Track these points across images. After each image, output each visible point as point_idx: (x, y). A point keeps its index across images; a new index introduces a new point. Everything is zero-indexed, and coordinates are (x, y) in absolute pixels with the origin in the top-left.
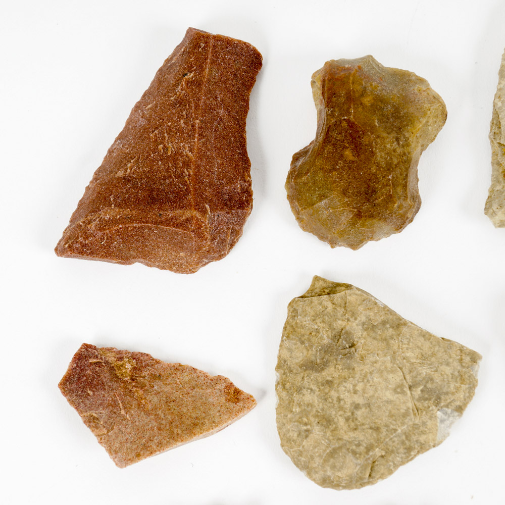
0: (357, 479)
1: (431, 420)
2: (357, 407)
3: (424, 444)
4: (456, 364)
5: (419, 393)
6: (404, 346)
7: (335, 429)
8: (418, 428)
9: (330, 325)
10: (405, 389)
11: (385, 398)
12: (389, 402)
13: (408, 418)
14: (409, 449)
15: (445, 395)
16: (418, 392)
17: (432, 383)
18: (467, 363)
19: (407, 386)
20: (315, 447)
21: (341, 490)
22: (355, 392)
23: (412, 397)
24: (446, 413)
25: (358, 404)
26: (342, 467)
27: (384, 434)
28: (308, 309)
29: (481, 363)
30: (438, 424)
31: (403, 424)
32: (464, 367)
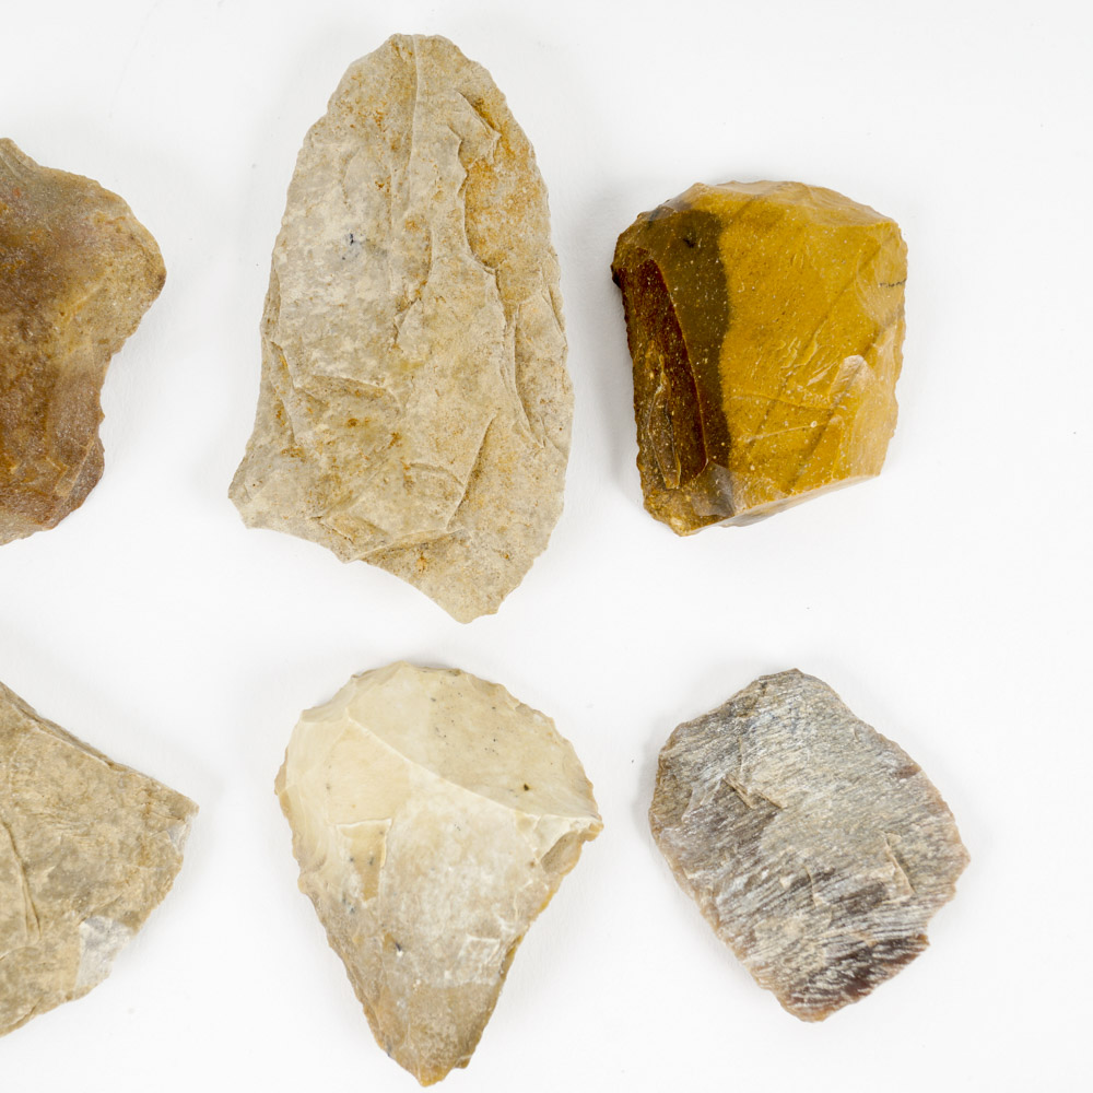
1: (66, 940)
3: (46, 993)
4: (134, 822)
5: (46, 880)
6: (19, 777)
8: (36, 958)
10: (13, 871)
13: (15, 934)
14: (13, 1003)
15: (100, 887)
16: (41, 878)
17: (76, 860)
18: (159, 820)
19: (18, 865)
23: (29, 889)
24: (101, 928)
29: (195, 820)
30: (82, 951)
31: (3, 946)
32: (152, 828)
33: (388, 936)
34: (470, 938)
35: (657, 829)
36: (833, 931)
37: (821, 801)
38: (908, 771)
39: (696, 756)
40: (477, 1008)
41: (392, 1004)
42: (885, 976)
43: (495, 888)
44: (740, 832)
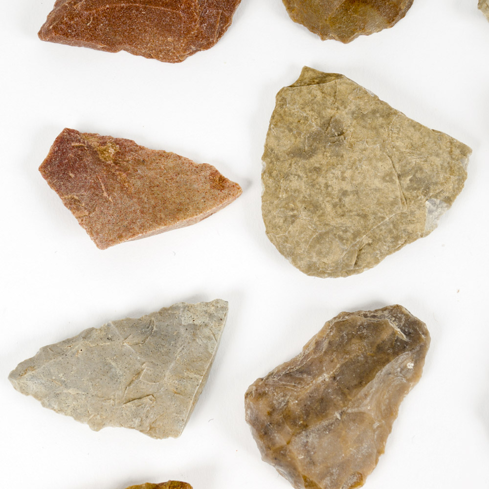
0: (343, 266)
1: (419, 209)
2: (345, 193)
3: (411, 234)
4: (446, 155)
5: (408, 182)
6: (394, 135)
7: (323, 215)
8: (406, 217)
9: (319, 113)
10: (394, 178)
11: (373, 186)
12: (377, 190)
13: (397, 206)
14: (396, 238)
15: (434, 185)
16: (406, 181)
17: (422, 173)
18: (456, 156)
19: (396, 175)
20: (302, 233)
21: (327, 277)
22: (344, 179)
23: (401, 186)
24: (434, 204)
25: (346, 191)
26: (328, 253)
27: (372, 221)
28: (297, 98)
29: (471, 157)
30: (427, 215)
31: (391, 212)
32: (453, 159)
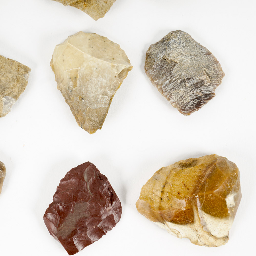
4: (15, 73)
15: (7, 89)
18: (21, 73)
24: (8, 99)
29: (30, 73)
30: (3, 105)
32: (19, 74)
33: (80, 97)
34: (101, 96)
35: (146, 70)
36: (191, 93)
37: (187, 61)
38: (209, 54)
39: (156, 52)
40: (103, 113)
41: (82, 114)
42: (205, 103)
43: (106, 83)
44: (167, 69)
